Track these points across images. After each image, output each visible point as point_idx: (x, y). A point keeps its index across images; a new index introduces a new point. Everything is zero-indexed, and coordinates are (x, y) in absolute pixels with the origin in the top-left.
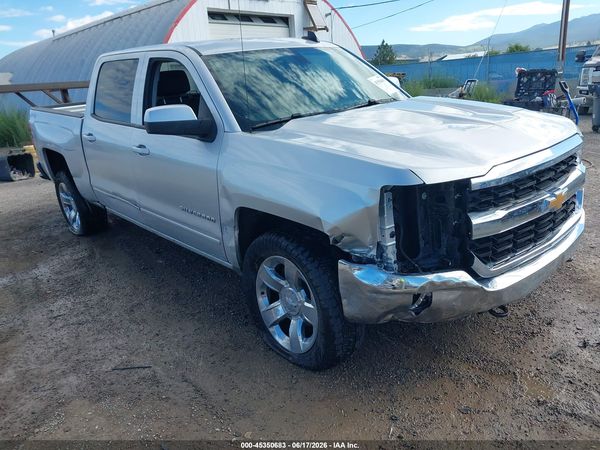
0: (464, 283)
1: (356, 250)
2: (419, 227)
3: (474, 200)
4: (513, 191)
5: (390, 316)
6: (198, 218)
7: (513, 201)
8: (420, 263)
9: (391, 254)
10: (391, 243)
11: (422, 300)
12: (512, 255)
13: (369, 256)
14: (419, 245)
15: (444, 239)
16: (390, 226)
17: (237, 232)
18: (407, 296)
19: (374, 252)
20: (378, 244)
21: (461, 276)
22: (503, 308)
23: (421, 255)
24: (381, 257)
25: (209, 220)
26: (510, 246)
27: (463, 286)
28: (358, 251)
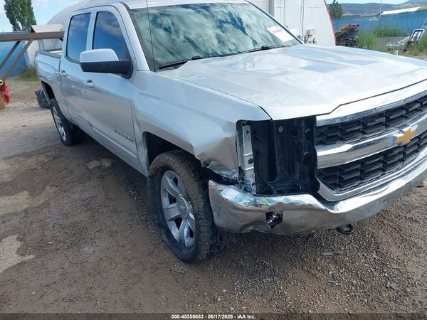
0: (310, 205)
1: (224, 172)
2: (277, 155)
3: (322, 134)
4: (361, 127)
5: (251, 228)
6: (123, 138)
7: (361, 136)
8: (276, 185)
9: (250, 178)
10: (249, 168)
11: (275, 217)
12: (359, 182)
13: (232, 178)
14: (276, 170)
15: (298, 166)
16: (249, 154)
17: (146, 151)
18: (261, 213)
19: (236, 175)
20: (240, 168)
21: (308, 199)
22: (350, 226)
23: (277, 179)
24: (243, 179)
25: (130, 140)
26: (358, 174)
27: (309, 208)
28: (224, 174)
